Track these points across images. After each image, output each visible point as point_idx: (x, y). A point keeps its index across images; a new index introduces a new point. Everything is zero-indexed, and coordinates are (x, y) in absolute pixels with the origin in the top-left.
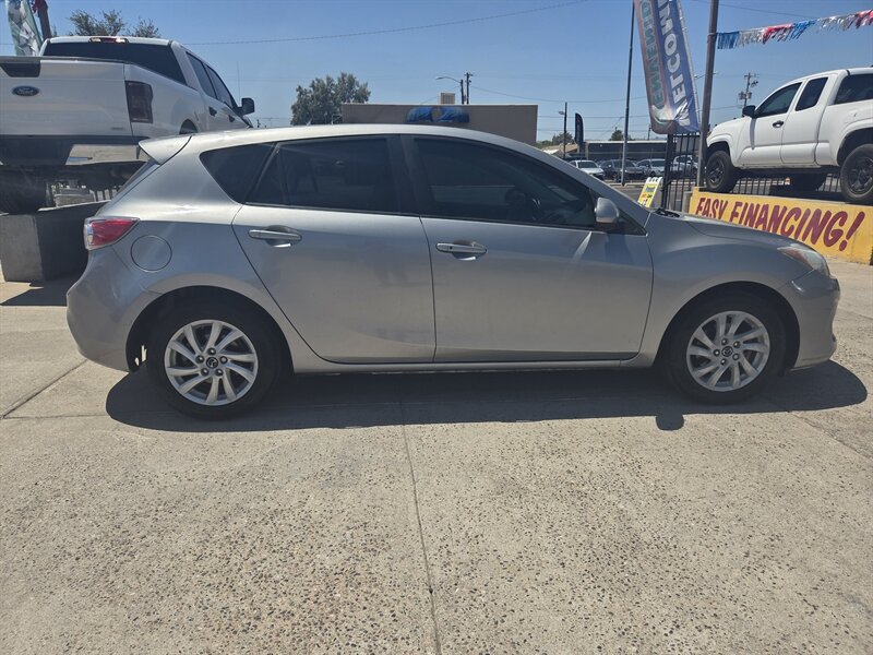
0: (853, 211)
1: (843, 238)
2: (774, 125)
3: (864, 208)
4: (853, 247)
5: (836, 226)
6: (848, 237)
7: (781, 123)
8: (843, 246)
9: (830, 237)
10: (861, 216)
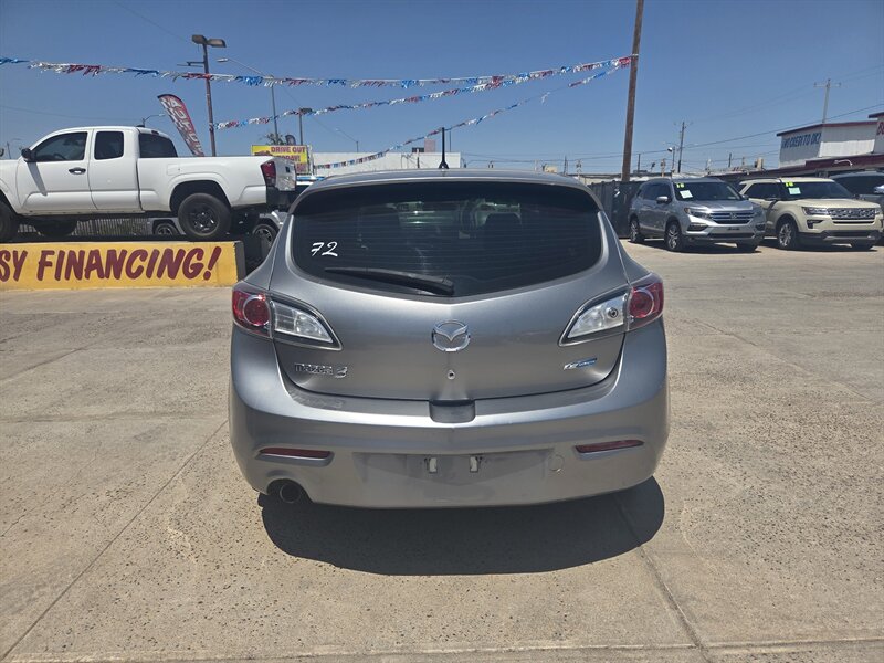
0: (208, 248)
1: (205, 269)
2: (72, 171)
3: (218, 244)
4: (218, 275)
5: (194, 260)
6: (210, 267)
7: (83, 171)
8: (207, 276)
9: (191, 271)
10: (217, 251)
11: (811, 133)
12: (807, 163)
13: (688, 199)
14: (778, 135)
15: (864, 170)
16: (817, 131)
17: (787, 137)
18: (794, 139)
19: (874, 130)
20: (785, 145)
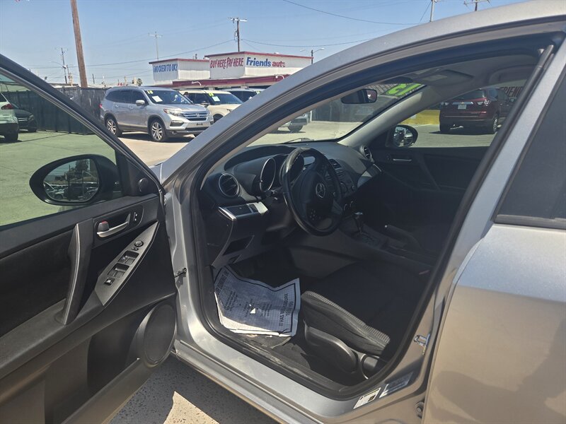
11: (172, 63)
12: (173, 82)
13: (159, 103)
14: (150, 63)
15: (240, 87)
16: (174, 63)
17: (156, 65)
18: (161, 66)
19: (208, 65)
20: (155, 70)
